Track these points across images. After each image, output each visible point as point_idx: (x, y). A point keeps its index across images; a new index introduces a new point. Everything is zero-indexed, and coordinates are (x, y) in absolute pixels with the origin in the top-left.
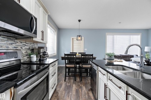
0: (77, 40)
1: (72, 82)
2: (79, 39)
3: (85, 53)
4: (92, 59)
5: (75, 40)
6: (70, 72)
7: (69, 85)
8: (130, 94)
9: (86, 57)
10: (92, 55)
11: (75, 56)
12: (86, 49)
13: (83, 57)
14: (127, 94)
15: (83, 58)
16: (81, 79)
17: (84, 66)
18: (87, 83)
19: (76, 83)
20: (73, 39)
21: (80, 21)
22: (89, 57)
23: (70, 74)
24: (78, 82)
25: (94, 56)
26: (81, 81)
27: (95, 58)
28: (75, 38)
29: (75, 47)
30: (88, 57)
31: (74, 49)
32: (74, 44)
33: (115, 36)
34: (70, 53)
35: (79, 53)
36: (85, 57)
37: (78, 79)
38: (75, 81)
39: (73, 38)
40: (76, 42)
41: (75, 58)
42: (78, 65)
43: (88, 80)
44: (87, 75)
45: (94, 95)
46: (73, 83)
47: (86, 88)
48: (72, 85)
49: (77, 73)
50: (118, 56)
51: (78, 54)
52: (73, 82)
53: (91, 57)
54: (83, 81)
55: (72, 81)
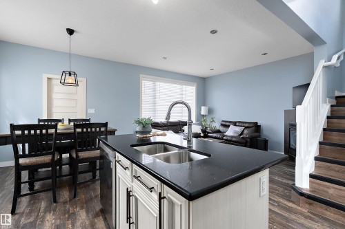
0: (64, 84)
1: (42, 210)
2: (70, 81)
3: (89, 120)
4: (106, 135)
5: (56, 82)
6: (38, 181)
7: (32, 219)
8: (165, 197)
9: (89, 130)
10: (105, 125)
11: (52, 131)
12: (92, 111)
13: (79, 130)
14: (161, 198)
15: (79, 133)
16: (73, 192)
17: (83, 155)
18: (91, 199)
19: (56, 207)
20: (49, 79)
21: (71, 32)
22: (98, 129)
23: (37, 186)
24: (65, 203)
25: (110, 127)
26: (75, 197)
27: (113, 132)
28: (57, 77)
29: (56, 103)
30: (93, 129)
31: (54, 110)
32: (54, 96)
33: (158, 84)
34: (40, 121)
35: (70, 121)
36: (85, 130)
37: (65, 195)
38: (55, 202)
39: (50, 76)
40: (58, 88)
41: (52, 134)
42: (66, 156)
43: (94, 190)
44: (94, 176)
45: (108, 224)
46: (48, 210)
47: (87, 212)
48: (43, 217)
49: (65, 178)
50: (164, 124)
51: (66, 122)
52: (46, 208)
53: (103, 129)
54: (82, 196)
55: (43, 204)
